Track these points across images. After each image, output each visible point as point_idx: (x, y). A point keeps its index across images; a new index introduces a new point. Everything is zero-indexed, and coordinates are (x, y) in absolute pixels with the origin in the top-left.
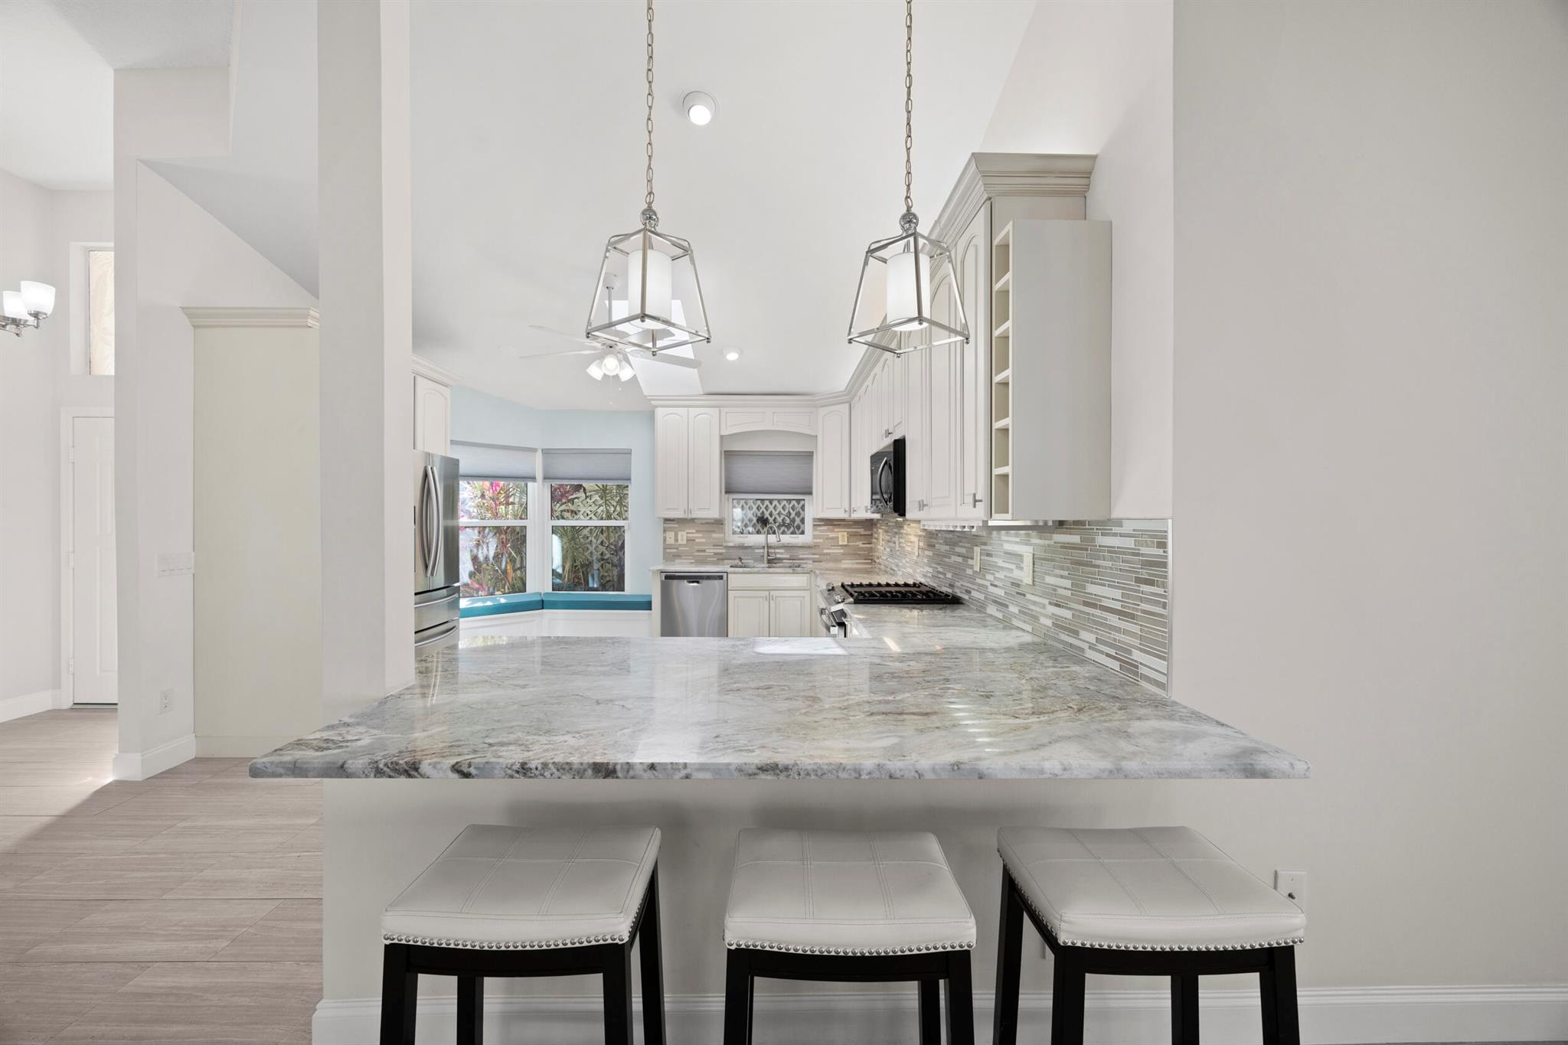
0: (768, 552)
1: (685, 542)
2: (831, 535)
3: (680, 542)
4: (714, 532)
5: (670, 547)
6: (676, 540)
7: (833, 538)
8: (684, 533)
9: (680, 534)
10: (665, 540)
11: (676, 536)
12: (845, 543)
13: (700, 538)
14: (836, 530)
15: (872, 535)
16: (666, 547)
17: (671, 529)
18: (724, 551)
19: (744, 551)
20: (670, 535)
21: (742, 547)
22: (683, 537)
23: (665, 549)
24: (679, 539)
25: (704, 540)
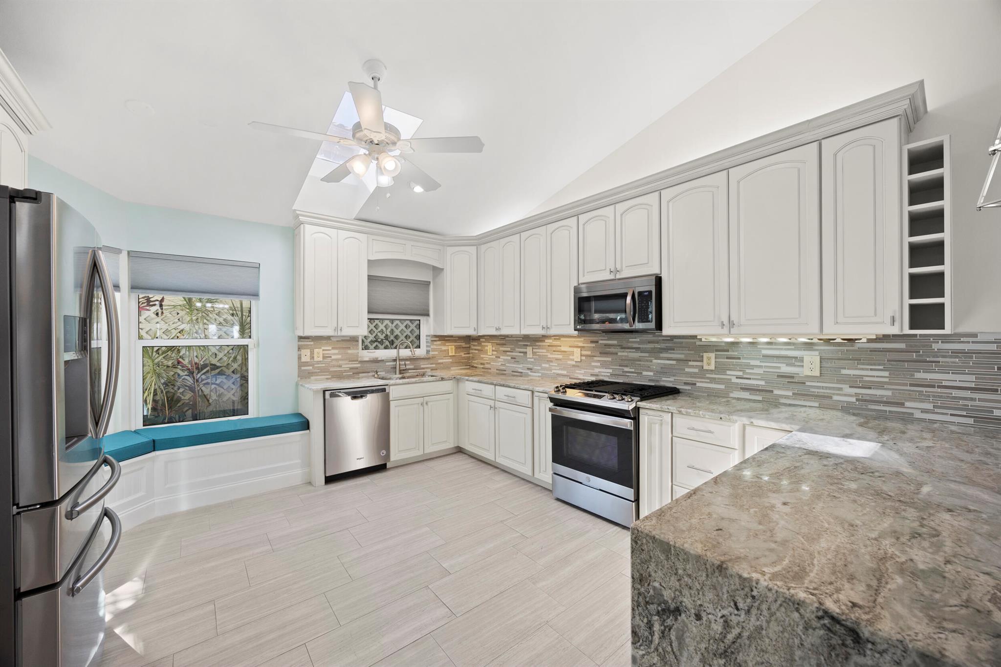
0: (400, 364)
1: (321, 359)
2: (444, 348)
3: (316, 359)
4: (349, 348)
5: (306, 364)
6: (312, 358)
7: (445, 351)
8: (321, 350)
9: (316, 351)
10: (300, 358)
11: (312, 353)
12: (454, 354)
13: (335, 354)
14: (447, 344)
15: (469, 347)
16: (301, 364)
17: (306, 347)
18: (359, 365)
19: (377, 364)
20: (306, 353)
21: (376, 361)
22: (319, 354)
23: (300, 366)
24: (315, 356)
25: (339, 357)
